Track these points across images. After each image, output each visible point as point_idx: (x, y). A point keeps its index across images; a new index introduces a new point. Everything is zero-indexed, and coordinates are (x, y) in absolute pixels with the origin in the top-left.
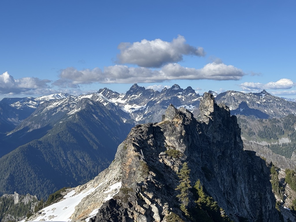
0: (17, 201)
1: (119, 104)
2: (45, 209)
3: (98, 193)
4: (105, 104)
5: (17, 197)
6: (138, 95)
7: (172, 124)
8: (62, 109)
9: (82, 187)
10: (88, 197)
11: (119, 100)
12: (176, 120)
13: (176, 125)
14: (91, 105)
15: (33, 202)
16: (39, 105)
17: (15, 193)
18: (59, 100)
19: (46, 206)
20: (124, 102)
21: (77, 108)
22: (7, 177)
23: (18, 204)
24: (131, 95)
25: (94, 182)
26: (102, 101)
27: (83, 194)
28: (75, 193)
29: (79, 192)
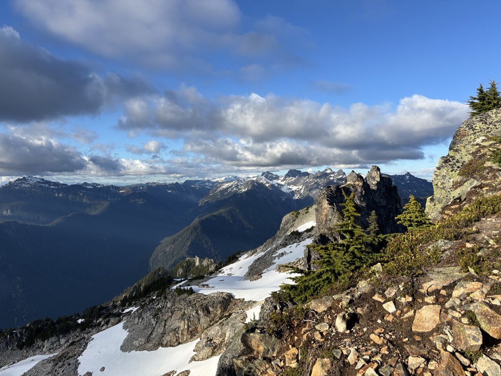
0: (197, 264)
1: (279, 184)
2: (224, 269)
3: (267, 256)
4: (267, 185)
5: (198, 260)
6: (295, 177)
7: (354, 186)
8: (232, 189)
9: (253, 251)
10: (259, 259)
11: (279, 182)
12: (357, 183)
13: (357, 187)
14: (256, 186)
15: (211, 264)
16: (214, 186)
17: (196, 256)
18: (229, 182)
19: (224, 266)
20: (283, 183)
21: (244, 189)
22: (188, 244)
23: (198, 266)
24: (289, 177)
25: (263, 247)
26: (265, 182)
27: (254, 257)
28: (247, 256)
29: (251, 256)
